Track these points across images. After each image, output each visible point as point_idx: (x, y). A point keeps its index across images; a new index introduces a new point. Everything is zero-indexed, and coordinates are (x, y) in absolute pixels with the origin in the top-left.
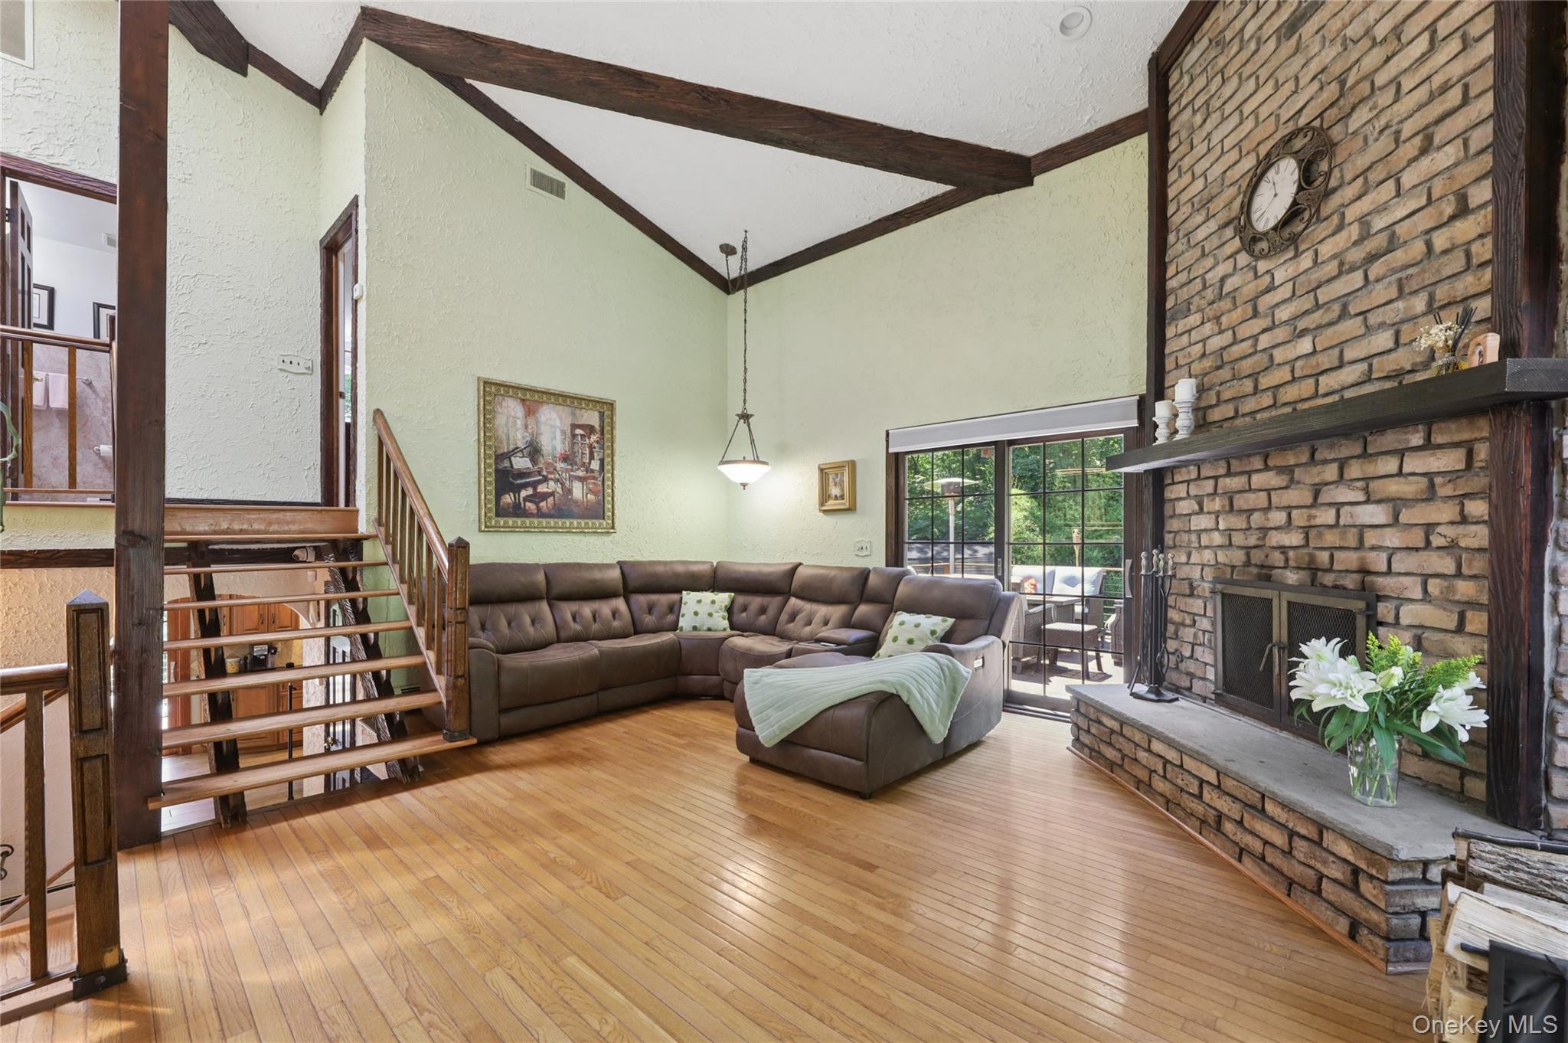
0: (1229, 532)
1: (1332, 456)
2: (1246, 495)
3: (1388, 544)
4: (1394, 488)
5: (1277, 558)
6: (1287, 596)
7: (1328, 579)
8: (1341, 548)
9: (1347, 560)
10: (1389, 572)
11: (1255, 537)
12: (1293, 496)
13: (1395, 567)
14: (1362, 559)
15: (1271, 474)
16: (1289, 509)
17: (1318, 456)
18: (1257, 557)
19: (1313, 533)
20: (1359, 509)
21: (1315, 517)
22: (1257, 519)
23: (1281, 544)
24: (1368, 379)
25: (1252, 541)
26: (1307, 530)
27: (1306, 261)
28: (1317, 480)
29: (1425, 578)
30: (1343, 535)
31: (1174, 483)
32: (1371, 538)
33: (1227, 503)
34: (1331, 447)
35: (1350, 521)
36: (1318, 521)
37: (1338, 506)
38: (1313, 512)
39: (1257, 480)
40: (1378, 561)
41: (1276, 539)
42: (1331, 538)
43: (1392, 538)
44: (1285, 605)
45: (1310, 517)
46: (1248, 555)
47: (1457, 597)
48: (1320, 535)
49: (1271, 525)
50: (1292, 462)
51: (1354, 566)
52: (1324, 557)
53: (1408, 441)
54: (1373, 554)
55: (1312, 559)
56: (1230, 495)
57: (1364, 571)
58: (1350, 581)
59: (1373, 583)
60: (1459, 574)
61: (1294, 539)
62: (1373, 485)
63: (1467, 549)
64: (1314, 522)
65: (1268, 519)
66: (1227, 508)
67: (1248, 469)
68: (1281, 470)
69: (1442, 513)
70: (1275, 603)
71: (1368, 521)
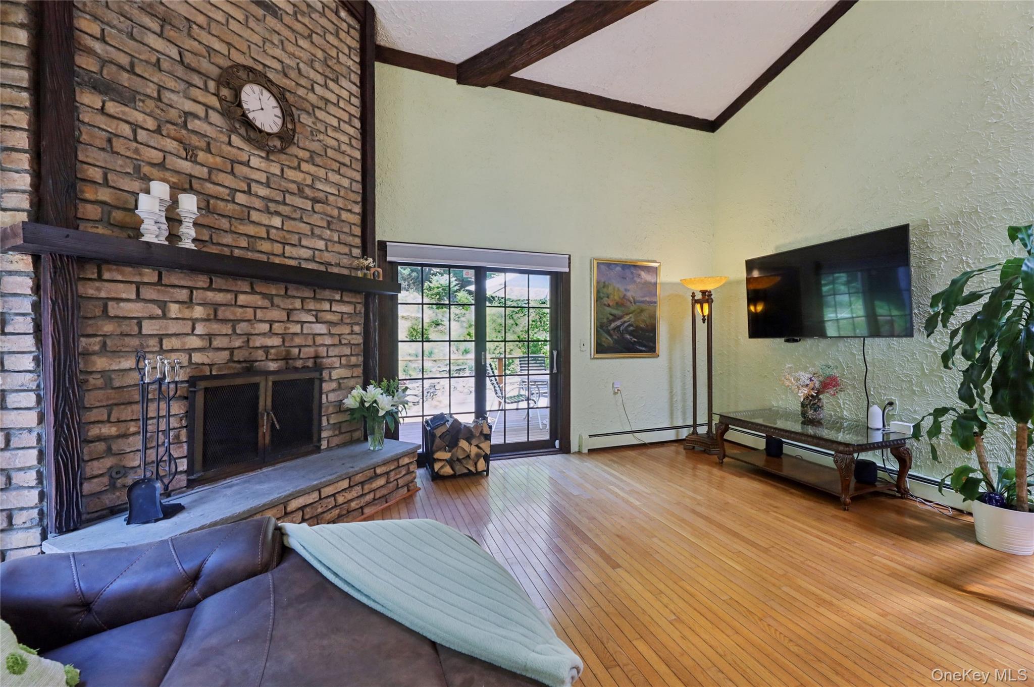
0: (210, 337)
1: (299, 295)
2: (232, 308)
3: (327, 343)
4: (329, 317)
5: (260, 354)
6: (271, 378)
7: (299, 364)
8: (306, 346)
9: (309, 352)
10: (328, 356)
11: (241, 341)
12: (275, 314)
13: (330, 354)
14: (316, 351)
15: (258, 297)
16: (271, 323)
17: (289, 293)
18: (239, 355)
19: (287, 338)
20: (313, 325)
21: (289, 328)
22: (242, 328)
23: (264, 345)
24: (312, 259)
25: (237, 343)
26: (283, 336)
27: (275, 169)
28: (290, 307)
29: (340, 357)
30: (306, 339)
31: (100, 278)
32: (319, 340)
33: (212, 312)
34: (297, 289)
35: (310, 332)
36: (291, 331)
37: (302, 323)
38: (288, 325)
39: (242, 299)
40: (323, 351)
41: (258, 342)
42: (298, 341)
43: (328, 341)
44: (270, 384)
45: (286, 328)
46: (232, 354)
47: (352, 364)
48: (292, 340)
49: (257, 332)
50: (274, 292)
51: (313, 355)
52: (296, 351)
53: (334, 297)
54: (321, 348)
55: (288, 352)
56: (216, 306)
57: (316, 357)
58: (310, 363)
59: (321, 362)
60: (352, 355)
61: (276, 341)
62: (320, 315)
63: (354, 344)
64: (288, 331)
65: (255, 328)
66: (212, 317)
67: (234, 288)
68: (265, 296)
69: (346, 330)
70: (262, 386)
71: (318, 332)
